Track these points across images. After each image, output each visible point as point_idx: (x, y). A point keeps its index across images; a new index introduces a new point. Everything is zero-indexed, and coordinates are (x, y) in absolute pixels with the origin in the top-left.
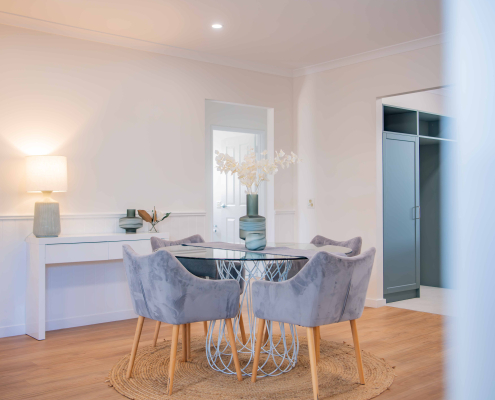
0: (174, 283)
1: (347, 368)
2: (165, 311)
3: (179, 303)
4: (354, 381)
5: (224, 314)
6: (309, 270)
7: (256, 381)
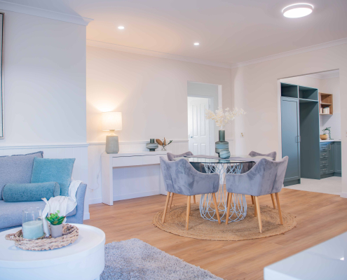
0: (188, 175)
1: (272, 217)
2: (183, 189)
3: (191, 185)
4: (277, 223)
5: (212, 191)
6: (257, 168)
7: (228, 224)
